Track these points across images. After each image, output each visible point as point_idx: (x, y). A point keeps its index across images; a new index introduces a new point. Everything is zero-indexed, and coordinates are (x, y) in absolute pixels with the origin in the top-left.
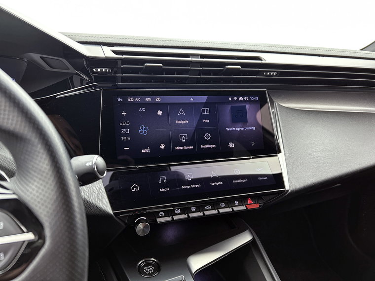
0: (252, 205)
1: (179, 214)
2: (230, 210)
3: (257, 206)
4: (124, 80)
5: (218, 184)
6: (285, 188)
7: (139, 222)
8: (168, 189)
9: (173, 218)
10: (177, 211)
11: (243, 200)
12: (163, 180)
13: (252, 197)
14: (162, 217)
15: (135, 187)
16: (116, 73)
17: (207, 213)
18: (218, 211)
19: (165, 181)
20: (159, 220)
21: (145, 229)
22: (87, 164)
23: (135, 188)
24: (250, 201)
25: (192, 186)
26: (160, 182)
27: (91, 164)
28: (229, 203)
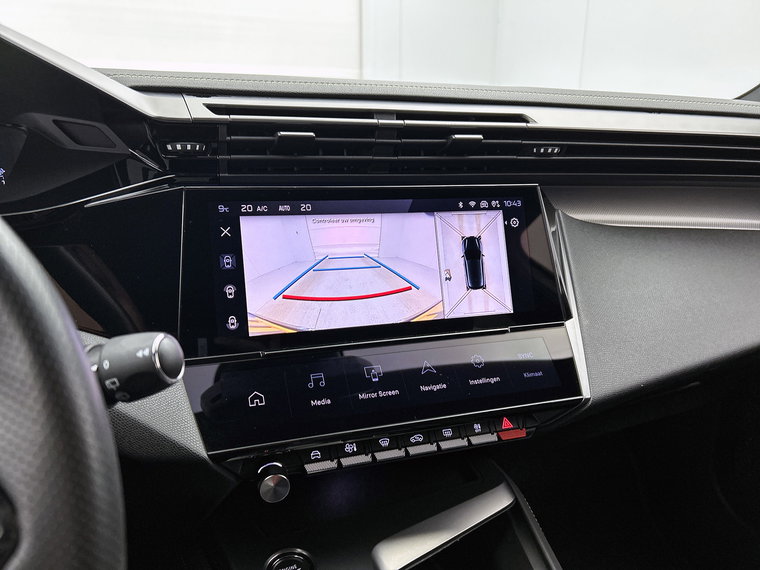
0: (511, 431)
1: (354, 454)
2: (463, 443)
3: (522, 434)
4: (233, 166)
5: (436, 388)
6: (581, 395)
7: (266, 473)
8: (329, 402)
9: (339, 463)
10: (349, 448)
11: (490, 423)
12: (317, 381)
13: (510, 415)
14: (317, 461)
15: (256, 397)
16: (215, 152)
17: (413, 451)
18: (438, 446)
19: (323, 383)
20: (310, 468)
21: (280, 489)
22: (140, 354)
23: (257, 400)
24: (506, 423)
25: (381, 394)
26: (311, 385)
27: (146, 352)
28: (462, 428)
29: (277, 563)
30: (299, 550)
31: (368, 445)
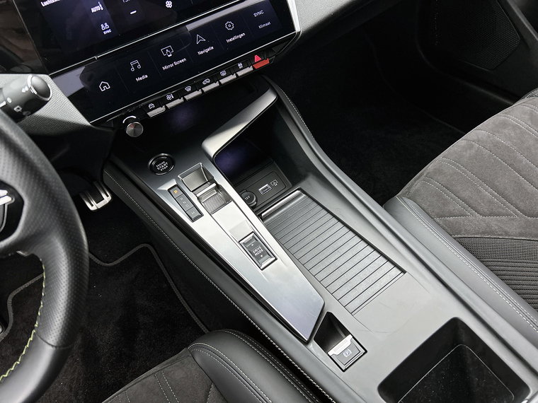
0: (261, 62)
1: (173, 100)
2: (234, 77)
3: (267, 62)
5: (207, 51)
6: (293, 29)
7: (127, 122)
8: (146, 76)
9: (166, 107)
10: (169, 98)
11: (247, 61)
12: (135, 66)
13: (258, 53)
14: (153, 109)
15: (103, 85)
17: (206, 89)
19: (139, 66)
20: (151, 114)
21: (137, 129)
23: (105, 87)
24: (257, 58)
25: (176, 63)
26: (133, 69)
27: (27, 89)
28: (232, 69)
29: (154, 163)
30: (163, 154)
31: (180, 93)
